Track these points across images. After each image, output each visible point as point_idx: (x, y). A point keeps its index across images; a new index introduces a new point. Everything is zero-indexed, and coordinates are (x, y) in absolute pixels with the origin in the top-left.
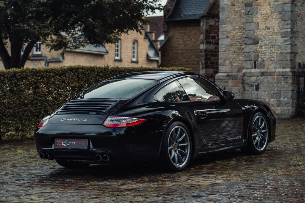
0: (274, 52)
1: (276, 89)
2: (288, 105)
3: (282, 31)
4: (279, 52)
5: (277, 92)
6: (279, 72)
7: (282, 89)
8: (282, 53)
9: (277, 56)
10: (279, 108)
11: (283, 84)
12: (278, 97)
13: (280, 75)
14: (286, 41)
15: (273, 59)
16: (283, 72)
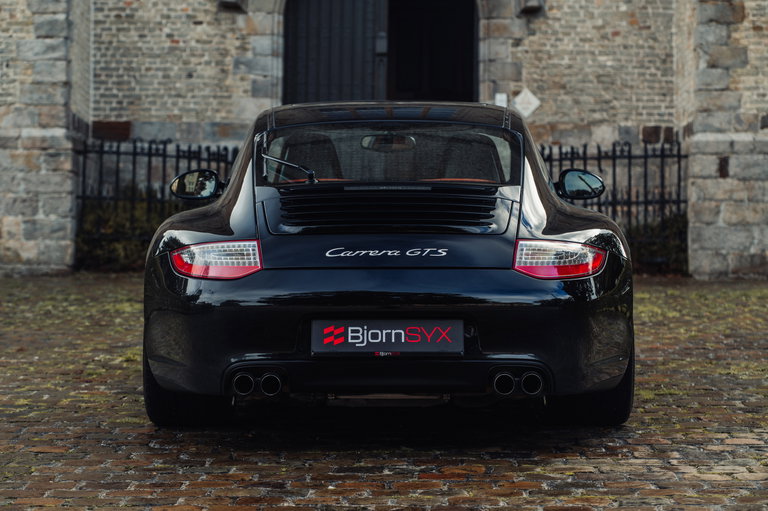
0: (14, 81)
1: (22, 187)
2: (61, 234)
3: (39, 19)
4: (30, 79)
5: (24, 196)
6: (32, 139)
7: (41, 189)
8: (39, 83)
9: (22, 91)
10: (31, 243)
11: (43, 172)
12: (28, 211)
13: (33, 147)
14: (52, 48)
15: (10, 99)
16: (44, 139)
